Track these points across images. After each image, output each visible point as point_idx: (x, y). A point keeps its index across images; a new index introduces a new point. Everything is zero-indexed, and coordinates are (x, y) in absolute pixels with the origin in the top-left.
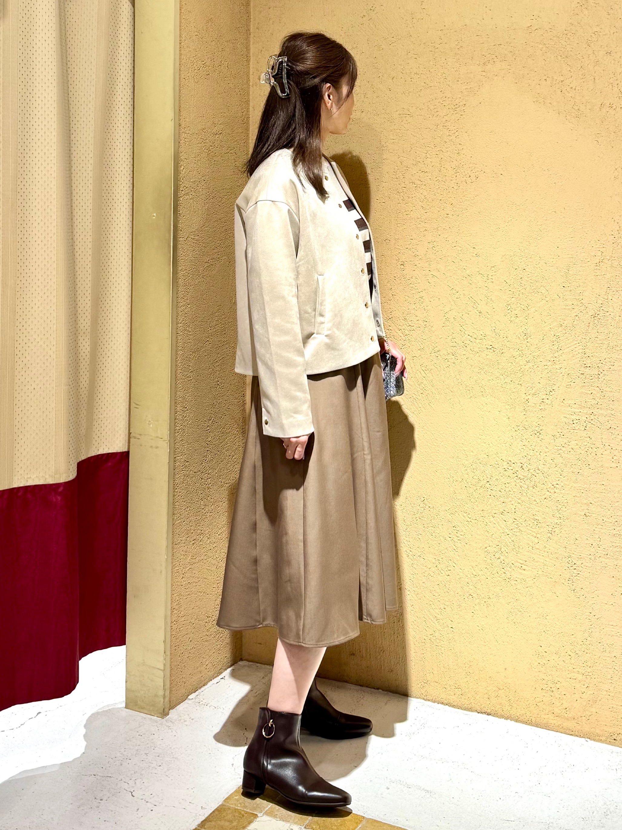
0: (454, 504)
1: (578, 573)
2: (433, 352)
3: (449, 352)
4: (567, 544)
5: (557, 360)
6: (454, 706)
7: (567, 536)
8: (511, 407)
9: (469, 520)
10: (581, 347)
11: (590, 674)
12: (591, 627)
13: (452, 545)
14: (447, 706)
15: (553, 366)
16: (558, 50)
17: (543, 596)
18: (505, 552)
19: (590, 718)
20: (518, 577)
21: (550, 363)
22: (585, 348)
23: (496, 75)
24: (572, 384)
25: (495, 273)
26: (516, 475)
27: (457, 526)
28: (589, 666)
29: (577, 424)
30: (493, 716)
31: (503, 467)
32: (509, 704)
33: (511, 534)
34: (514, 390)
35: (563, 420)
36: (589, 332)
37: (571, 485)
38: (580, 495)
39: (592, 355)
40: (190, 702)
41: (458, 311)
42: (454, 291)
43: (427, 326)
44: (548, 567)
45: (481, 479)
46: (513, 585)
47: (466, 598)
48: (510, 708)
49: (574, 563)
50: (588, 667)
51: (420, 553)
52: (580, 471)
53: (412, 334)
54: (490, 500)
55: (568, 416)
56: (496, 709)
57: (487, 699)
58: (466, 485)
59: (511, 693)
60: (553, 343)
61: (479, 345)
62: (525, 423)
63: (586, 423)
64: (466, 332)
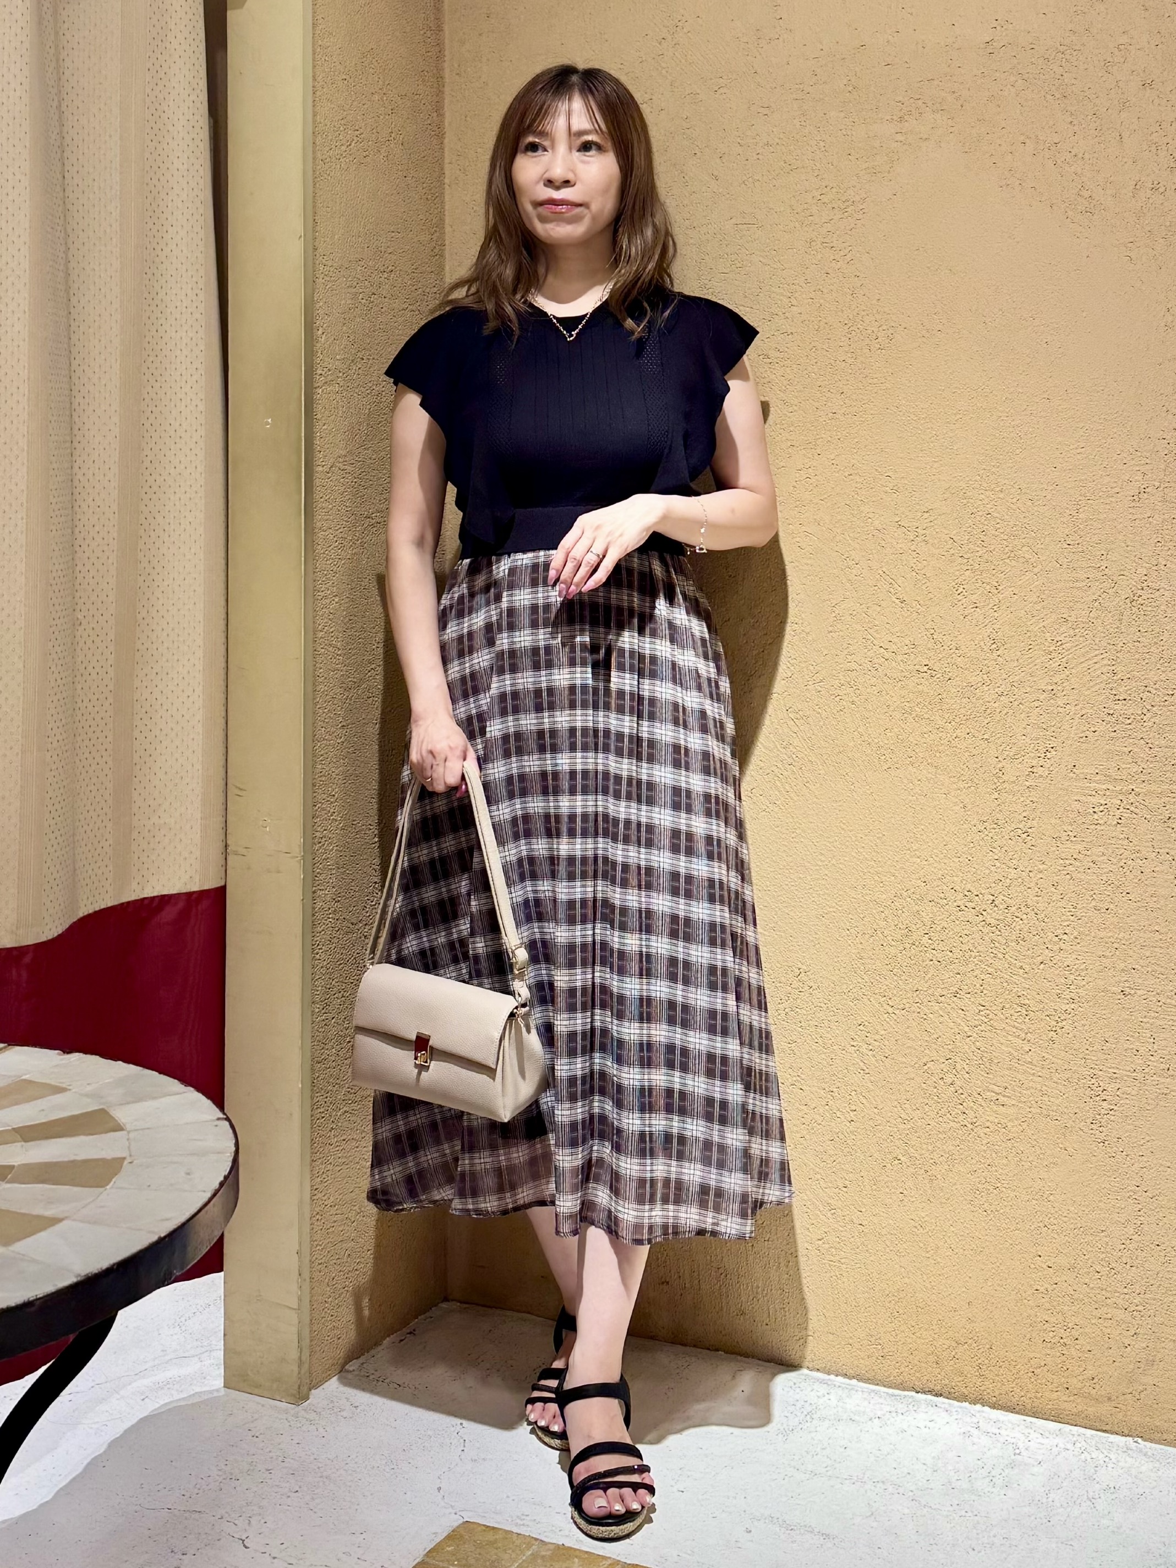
0: (860, 980)
1: (1112, 1107)
2: (810, 683)
3: (842, 682)
4: (1088, 1052)
5: (1059, 688)
6: (867, 1380)
7: (1086, 1035)
8: (969, 785)
9: (890, 1010)
11: (1140, 1308)
12: (1140, 1213)
13: (857, 1060)
15: (1051, 701)
18: (963, 1072)
19: (1142, 1395)
20: (991, 1119)
21: (1045, 695)
22: (1114, 663)
23: (925, 139)
24: (1090, 734)
25: (932, 524)
26: (981, 918)
27: (866, 1023)
28: (1138, 1291)
29: (1103, 813)
31: (955, 904)
33: (975, 1035)
34: (974, 752)
35: (1073, 806)
36: (1123, 630)
37: (1093, 934)
38: (1111, 954)
39: (1128, 676)
41: (860, 601)
42: (851, 563)
43: (798, 632)
44: (1052, 1100)
45: (913, 928)
46: (982, 1135)
47: (889, 1166)
48: (980, 1380)
50: (1135, 1294)
52: (1112, 906)
54: (932, 972)
55: (1086, 798)
56: (953, 1384)
57: (934, 1365)
58: (882, 943)
59: (982, 1350)
60: (1050, 657)
61: (902, 667)
62: (998, 815)
63: (1121, 810)
64: (875, 642)
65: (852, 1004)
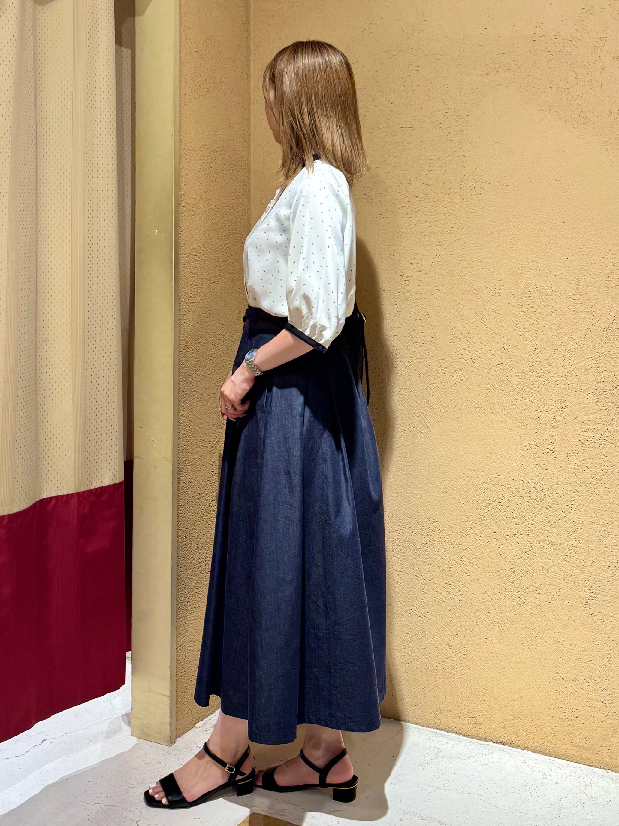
0: (465, 526)
1: (596, 596)
2: (440, 369)
3: (456, 369)
5: (569, 375)
7: (584, 558)
8: (523, 425)
10: (593, 361)
11: (610, 702)
12: (610, 652)
13: (464, 569)
14: (461, 736)
16: (563, 57)
17: (559, 621)
18: (519, 576)
19: (610, 748)
20: (534, 601)
21: (562, 378)
22: (598, 362)
23: (500, 85)
24: (585, 400)
25: (503, 287)
26: (528, 495)
27: (468, 549)
28: (609, 693)
29: (592, 441)
30: (509, 746)
31: (515, 487)
32: (525, 734)
33: (524, 556)
34: (525, 407)
35: (576, 437)
36: (602, 345)
37: (586, 505)
38: (595, 516)
39: (605, 369)
40: (197, 730)
41: (465, 327)
42: (461, 306)
43: (433, 342)
44: (565, 591)
45: (493, 500)
46: (528, 609)
47: (479, 624)
48: (527, 737)
49: (590, 586)
50: (607, 694)
51: (431, 577)
52: (596, 491)
53: (418, 351)
54: (503, 523)
55: (582, 433)
57: (502, 729)
58: (477, 507)
59: (528, 721)
60: (564, 358)
61: (488, 362)
62: (537, 441)
63: (601, 440)
64: (474, 348)
65: (461, 539)
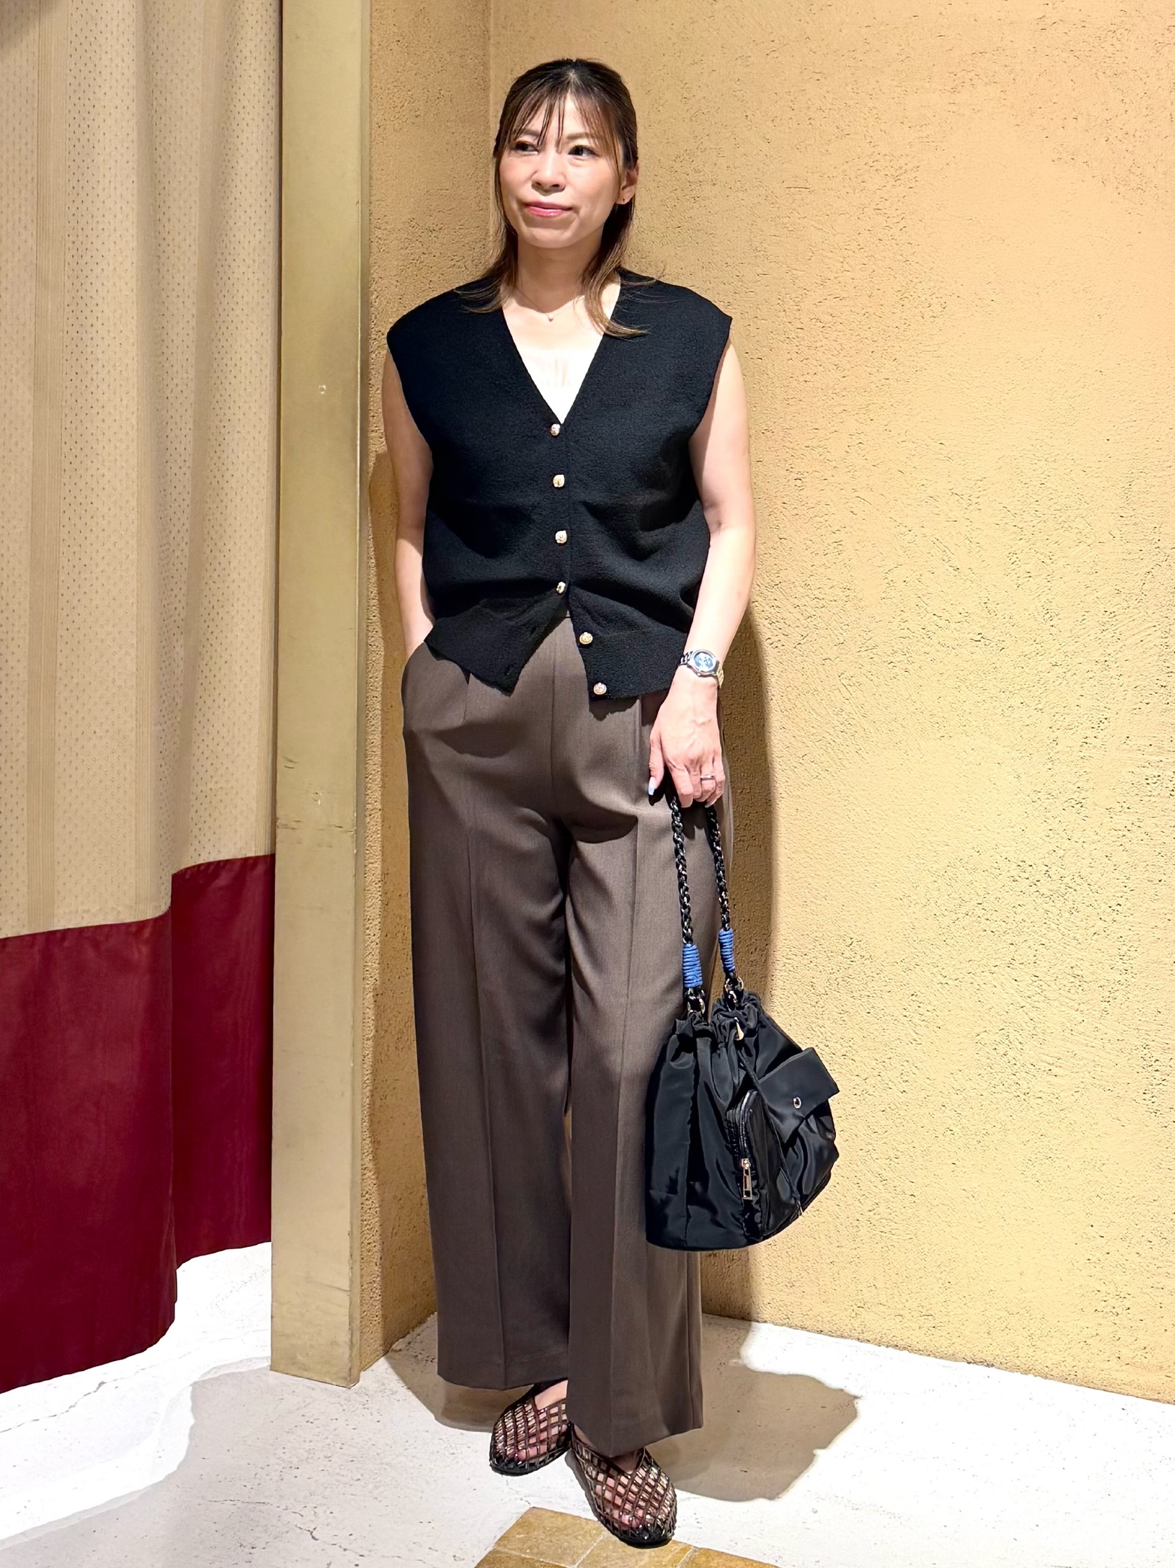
1: (1162, 1078)
2: (863, 649)
3: (895, 649)
4: (1140, 1023)
5: (1113, 659)
6: (919, 1351)
7: (1140, 1006)
8: (1023, 754)
9: (942, 980)
10: (1159, 634)
13: (911, 1031)
14: (906, 1352)
15: (1104, 672)
17: (1094, 1126)
18: (1016, 1043)
20: (1045, 1090)
21: (1097, 666)
23: (977, 111)
24: (1143, 706)
25: (985, 492)
26: (1034, 888)
27: (919, 994)
29: (1156, 785)
30: (999, 1368)
31: (1009, 874)
32: (1028, 1344)
33: (1028, 1006)
34: (1027, 722)
35: (1125, 777)
37: (1146, 905)
40: (397, 1356)
41: (913, 568)
42: (903, 530)
43: (851, 597)
44: (1105, 1070)
45: (967, 898)
46: (1035, 1106)
47: (941, 1136)
48: (1031, 1350)
49: (1153, 1060)
51: (846, 1049)
53: (820, 614)
54: (985, 942)
55: (1138, 769)
56: (1003, 1354)
57: (986, 1335)
59: (1034, 1320)
61: (957, 635)
62: (1051, 785)
64: (929, 609)
65: (905, 974)
